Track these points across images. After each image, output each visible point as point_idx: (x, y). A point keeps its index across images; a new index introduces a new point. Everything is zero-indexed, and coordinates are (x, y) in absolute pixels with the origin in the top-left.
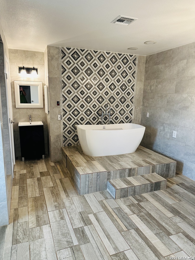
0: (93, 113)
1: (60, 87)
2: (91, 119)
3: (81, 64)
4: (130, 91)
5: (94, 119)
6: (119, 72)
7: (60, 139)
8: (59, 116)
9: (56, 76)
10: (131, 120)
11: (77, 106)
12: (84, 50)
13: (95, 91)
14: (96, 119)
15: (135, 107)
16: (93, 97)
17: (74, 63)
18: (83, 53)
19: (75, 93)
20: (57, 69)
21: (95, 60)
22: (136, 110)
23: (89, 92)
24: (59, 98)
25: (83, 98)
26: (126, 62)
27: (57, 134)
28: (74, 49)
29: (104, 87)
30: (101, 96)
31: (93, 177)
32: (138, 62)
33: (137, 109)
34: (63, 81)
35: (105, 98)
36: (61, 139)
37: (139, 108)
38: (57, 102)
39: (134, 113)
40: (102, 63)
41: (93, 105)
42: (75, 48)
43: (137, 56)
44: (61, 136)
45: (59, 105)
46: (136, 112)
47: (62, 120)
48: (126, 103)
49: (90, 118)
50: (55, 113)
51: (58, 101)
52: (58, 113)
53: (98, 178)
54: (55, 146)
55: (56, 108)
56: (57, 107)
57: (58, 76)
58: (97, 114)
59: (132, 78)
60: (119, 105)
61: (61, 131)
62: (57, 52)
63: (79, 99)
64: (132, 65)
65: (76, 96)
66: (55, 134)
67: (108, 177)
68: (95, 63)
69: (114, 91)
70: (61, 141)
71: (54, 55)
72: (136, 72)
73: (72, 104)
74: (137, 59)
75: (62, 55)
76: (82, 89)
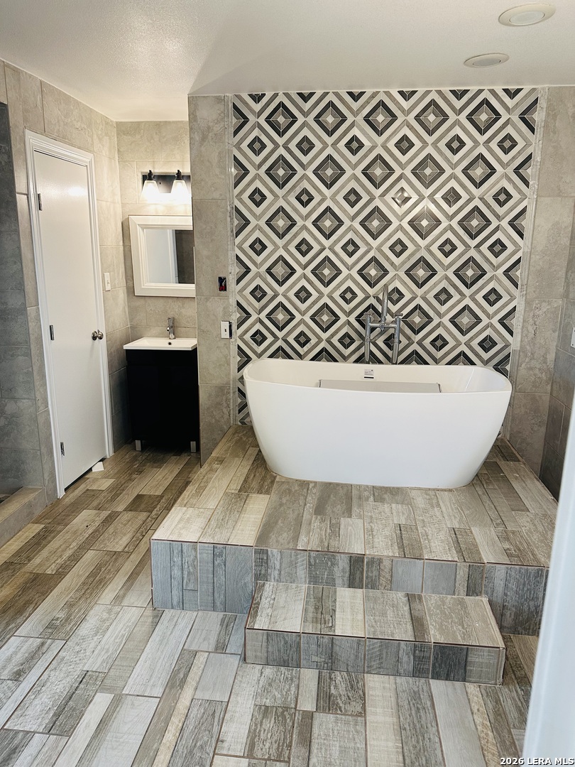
0: (343, 318)
1: (229, 229)
2: (335, 341)
3: (299, 146)
4: (506, 235)
5: (347, 341)
6: (453, 166)
7: (227, 400)
8: (225, 325)
9: (216, 195)
10: (505, 353)
11: (286, 293)
12: (312, 94)
13: (351, 242)
14: (353, 341)
15: (528, 303)
16: (343, 262)
17: (277, 146)
18: (307, 106)
19: (277, 248)
20: (217, 171)
21: (352, 125)
22: (531, 314)
23: (327, 243)
24: (224, 266)
25: (305, 267)
26: (486, 121)
27: (217, 382)
28: (276, 95)
29: (389, 223)
30: (374, 259)
31: (196, 557)
32: (548, 115)
33: (537, 312)
34: (238, 211)
35: (392, 264)
36: (231, 401)
37: (545, 307)
38: (220, 278)
39: (520, 327)
40: (380, 133)
41: (345, 292)
42: (281, 93)
43: (543, 89)
44: (231, 391)
45: (226, 290)
46: (531, 321)
47: (233, 340)
48: (484, 286)
49: (333, 335)
50: (214, 315)
51: (222, 276)
52: (221, 315)
53: (216, 563)
54: (214, 421)
55: (216, 298)
56: (218, 295)
57: (221, 195)
58: (356, 324)
59: (514, 184)
60: (452, 291)
61: (229, 374)
62: (219, 112)
63: (293, 271)
64: (517, 130)
65: (281, 258)
66: (214, 382)
67: (258, 568)
68: (354, 138)
69: (429, 239)
70: (231, 407)
71: (211, 124)
72: (537, 158)
73: (269, 285)
74: (542, 103)
75: (234, 121)
76: (305, 235)
